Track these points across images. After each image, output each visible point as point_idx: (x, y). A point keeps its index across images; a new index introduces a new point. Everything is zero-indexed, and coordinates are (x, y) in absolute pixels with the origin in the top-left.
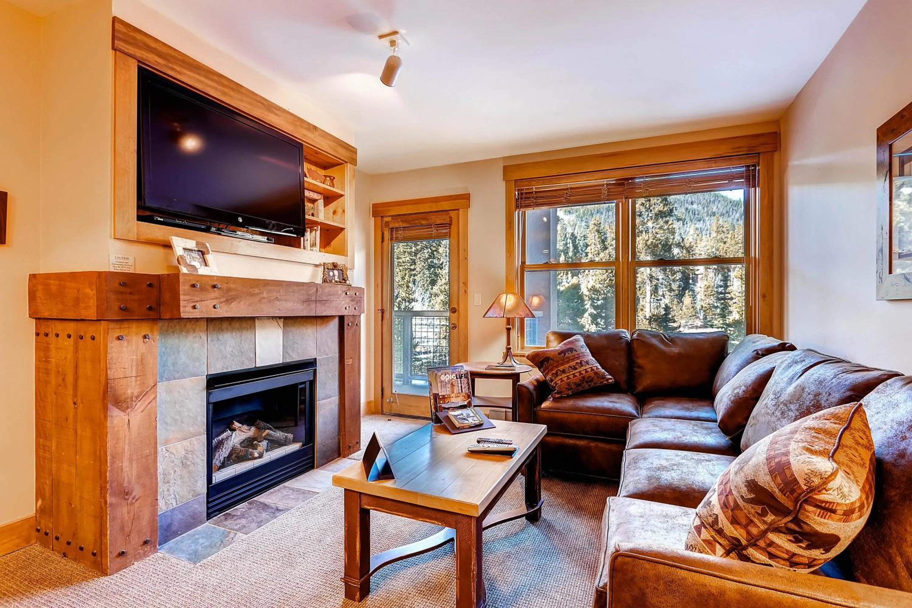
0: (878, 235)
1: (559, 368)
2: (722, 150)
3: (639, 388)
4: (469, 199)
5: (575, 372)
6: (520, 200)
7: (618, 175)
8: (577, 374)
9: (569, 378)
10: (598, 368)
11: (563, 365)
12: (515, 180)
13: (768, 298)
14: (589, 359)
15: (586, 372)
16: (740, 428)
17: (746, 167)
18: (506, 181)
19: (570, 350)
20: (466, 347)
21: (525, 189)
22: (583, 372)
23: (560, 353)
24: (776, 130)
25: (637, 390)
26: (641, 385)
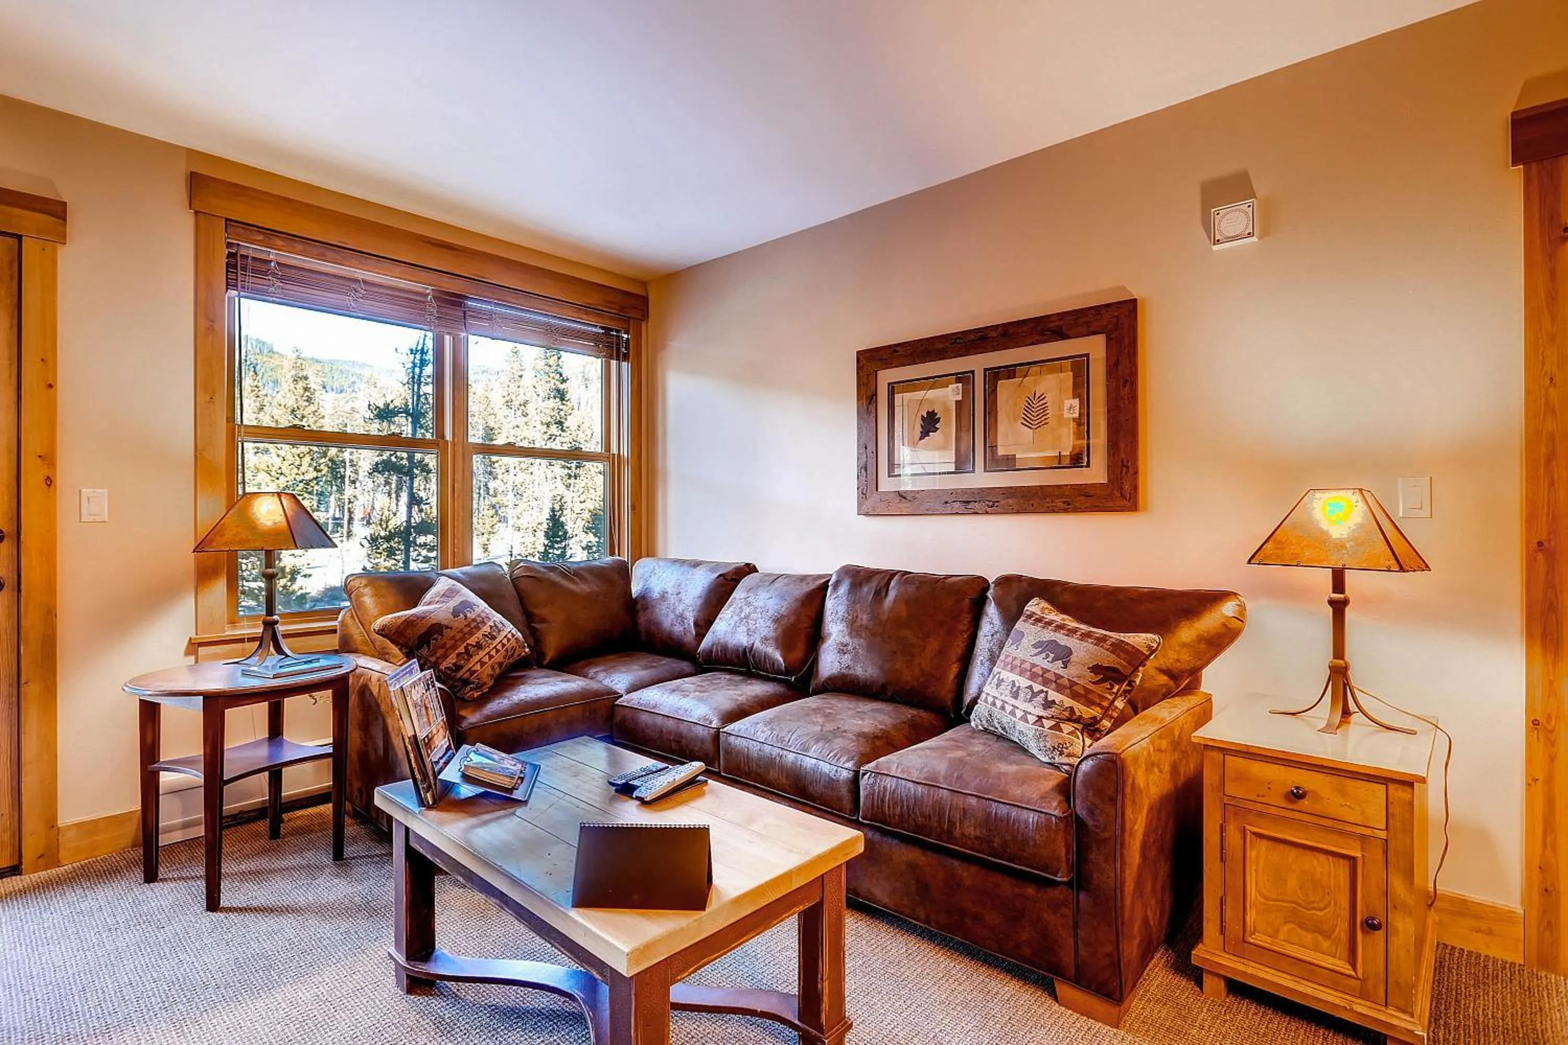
0: (859, 454)
1: (469, 641)
2: (593, 299)
3: (550, 654)
4: (65, 220)
5: (495, 643)
6: (240, 272)
7: (455, 286)
8: (499, 647)
9: (491, 657)
10: (514, 631)
11: (473, 635)
12: (227, 220)
13: (637, 510)
14: (498, 617)
15: (509, 640)
16: (804, 662)
17: (608, 330)
18: (196, 212)
19: (466, 605)
20: (49, 645)
21: (251, 249)
22: (505, 641)
23: (455, 613)
24: (644, 294)
25: (548, 659)
26: (551, 647)
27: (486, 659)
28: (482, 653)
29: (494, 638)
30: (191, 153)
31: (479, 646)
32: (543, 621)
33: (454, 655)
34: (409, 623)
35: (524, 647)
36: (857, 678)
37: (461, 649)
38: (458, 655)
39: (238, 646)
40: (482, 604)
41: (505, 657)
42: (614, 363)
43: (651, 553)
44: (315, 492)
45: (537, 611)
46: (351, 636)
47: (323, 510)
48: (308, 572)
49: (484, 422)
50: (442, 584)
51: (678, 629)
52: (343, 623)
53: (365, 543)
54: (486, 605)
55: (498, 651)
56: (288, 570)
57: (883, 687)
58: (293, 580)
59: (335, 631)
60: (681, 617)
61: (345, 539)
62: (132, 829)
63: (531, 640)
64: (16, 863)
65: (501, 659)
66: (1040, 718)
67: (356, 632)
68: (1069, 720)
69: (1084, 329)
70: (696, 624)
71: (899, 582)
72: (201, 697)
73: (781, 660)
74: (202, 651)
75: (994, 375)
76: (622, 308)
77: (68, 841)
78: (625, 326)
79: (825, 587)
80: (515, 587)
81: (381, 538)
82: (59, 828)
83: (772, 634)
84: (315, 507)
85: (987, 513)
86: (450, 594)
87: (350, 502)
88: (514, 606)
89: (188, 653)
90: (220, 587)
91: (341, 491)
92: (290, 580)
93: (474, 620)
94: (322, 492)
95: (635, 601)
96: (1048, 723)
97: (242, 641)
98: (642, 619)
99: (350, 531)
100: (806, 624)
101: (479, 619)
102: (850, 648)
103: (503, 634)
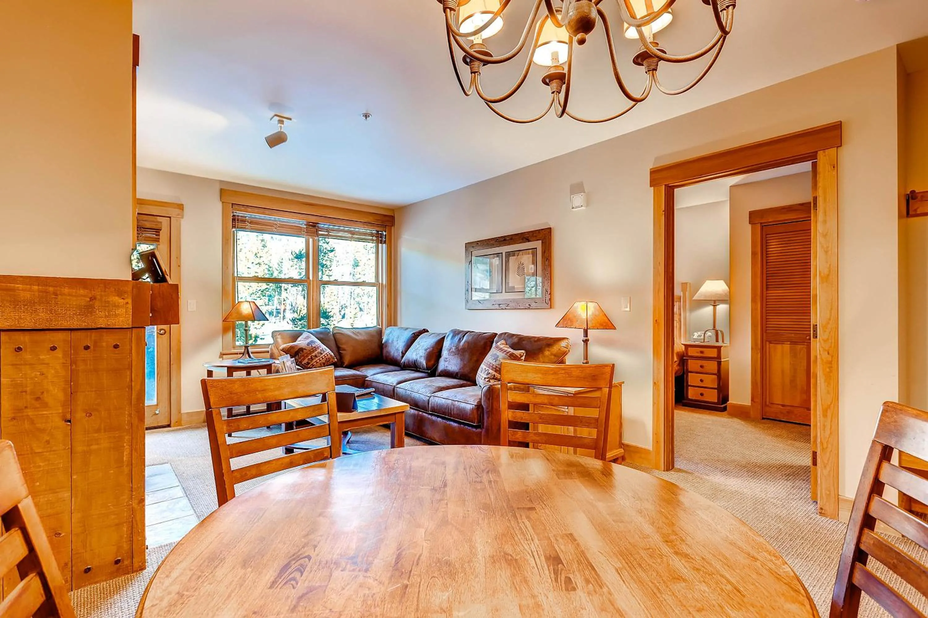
0: (465, 285)
1: (312, 355)
2: (370, 219)
3: (346, 363)
4: (183, 210)
5: (322, 356)
6: (236, 221)
7: (313, 219)
8: (324, 357)
9: (320, 360)
10: (330, 352)
11: (314, 352)
12: (232, 204)
13: (389, 307)
14: (324, 347)
15: (327, 355)
16: (434, 365)
17: (378, 231)
18: (223, 202)
19: (312, 342)
20: (179, 351)
21: (239, 213)
22: (326, 355)
23: (308, 344)
24: (393, 215)
25: (345, 364)
26: (347, 361)
27: (318, 361)
28: (317, 359)
29: (322, 354)
30: (221, 182)
31: (316, 356)
32: (344, 350)
33: (307, 359)
34: (292, 347)
35: (334, 358)
36: (449, 370)
37: (310, 357)
38: (308, 359)
39: (236, 355)
40: (319, 342)
41: (326, 361)
42: (380, 245)
43: (395, 325)
44: (267, 295)
45: (341, 346)
46: (274, 353)
47: (271, 304)
48: (263, 337)
49: (354, 256)
50: (305, 335)
51: (396, 354)
52: (271, 349)
53: (290, 322)
54: (320, 342)
55: (323, 359)
56: (253, 336)
57: (457, 373)
58: (256, 340)
59: (268, 352)
60: (397, 350)
61: (282, 320)
62: (203, 417)
63: (338, 357)
64: (169, 423)
65: (324, 362)
66: (485, 378)
67: (276, 352)
68: (493, 379)
69: (535, 238)
70: (402, 352)
71: (468, 336)
72: (226, 368)
73: (425, 364)
74: (224, 356)
75: (509, 254)
76: (383, 222)
77: (184, 418)
78: (384, 229)
79: (444, 338)
80: (334, 337)
81: (297, 319)
82: (181, 414)
83: (423, 355)
84: (267, 303)
85: (506, 309)
86: (308, 337)
87: (284, 300)
88: (333, 344)
89: (220, 357)
90: (230, 334)
91: (280, 294)
92: (254, 341)
93: (315, 347)
94: (270, 295)
95: (383, 344)
96: (487, 380)
97: (237, 354)
98: (385, 351)
99: (284, 316)
100: (436, 351)
101: (317, 347)
102: (448, 359)
103: (325, 353)
